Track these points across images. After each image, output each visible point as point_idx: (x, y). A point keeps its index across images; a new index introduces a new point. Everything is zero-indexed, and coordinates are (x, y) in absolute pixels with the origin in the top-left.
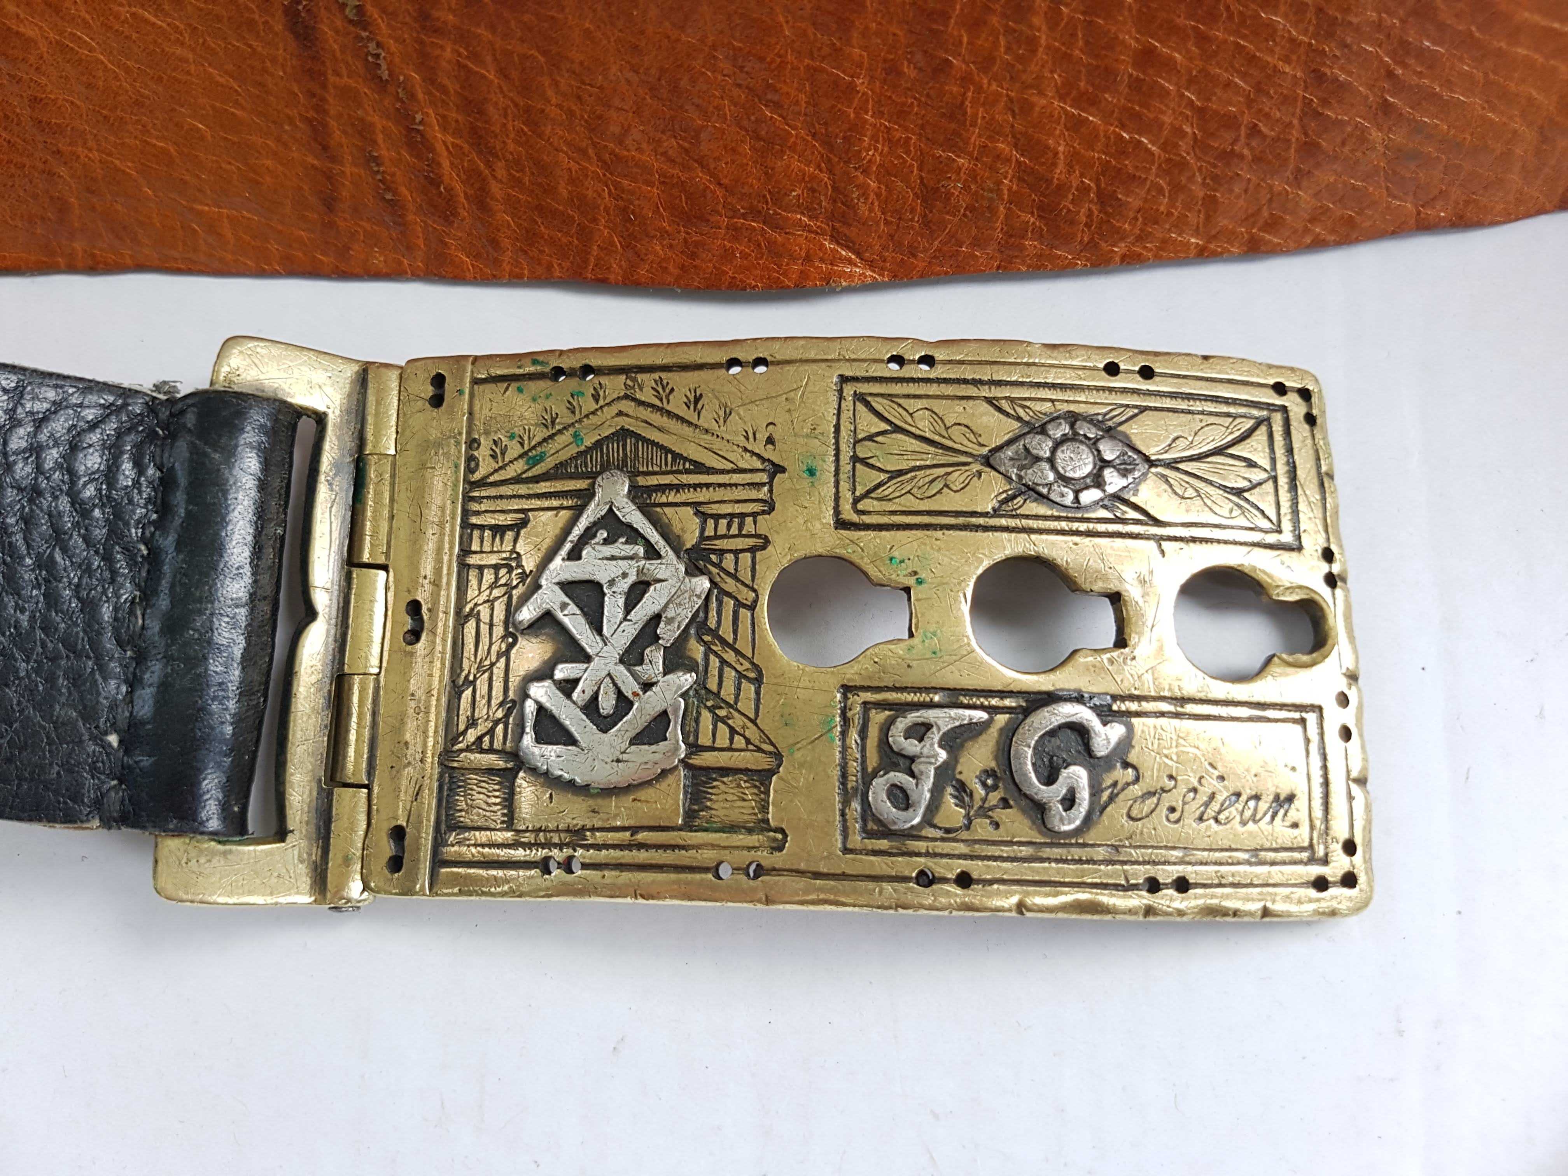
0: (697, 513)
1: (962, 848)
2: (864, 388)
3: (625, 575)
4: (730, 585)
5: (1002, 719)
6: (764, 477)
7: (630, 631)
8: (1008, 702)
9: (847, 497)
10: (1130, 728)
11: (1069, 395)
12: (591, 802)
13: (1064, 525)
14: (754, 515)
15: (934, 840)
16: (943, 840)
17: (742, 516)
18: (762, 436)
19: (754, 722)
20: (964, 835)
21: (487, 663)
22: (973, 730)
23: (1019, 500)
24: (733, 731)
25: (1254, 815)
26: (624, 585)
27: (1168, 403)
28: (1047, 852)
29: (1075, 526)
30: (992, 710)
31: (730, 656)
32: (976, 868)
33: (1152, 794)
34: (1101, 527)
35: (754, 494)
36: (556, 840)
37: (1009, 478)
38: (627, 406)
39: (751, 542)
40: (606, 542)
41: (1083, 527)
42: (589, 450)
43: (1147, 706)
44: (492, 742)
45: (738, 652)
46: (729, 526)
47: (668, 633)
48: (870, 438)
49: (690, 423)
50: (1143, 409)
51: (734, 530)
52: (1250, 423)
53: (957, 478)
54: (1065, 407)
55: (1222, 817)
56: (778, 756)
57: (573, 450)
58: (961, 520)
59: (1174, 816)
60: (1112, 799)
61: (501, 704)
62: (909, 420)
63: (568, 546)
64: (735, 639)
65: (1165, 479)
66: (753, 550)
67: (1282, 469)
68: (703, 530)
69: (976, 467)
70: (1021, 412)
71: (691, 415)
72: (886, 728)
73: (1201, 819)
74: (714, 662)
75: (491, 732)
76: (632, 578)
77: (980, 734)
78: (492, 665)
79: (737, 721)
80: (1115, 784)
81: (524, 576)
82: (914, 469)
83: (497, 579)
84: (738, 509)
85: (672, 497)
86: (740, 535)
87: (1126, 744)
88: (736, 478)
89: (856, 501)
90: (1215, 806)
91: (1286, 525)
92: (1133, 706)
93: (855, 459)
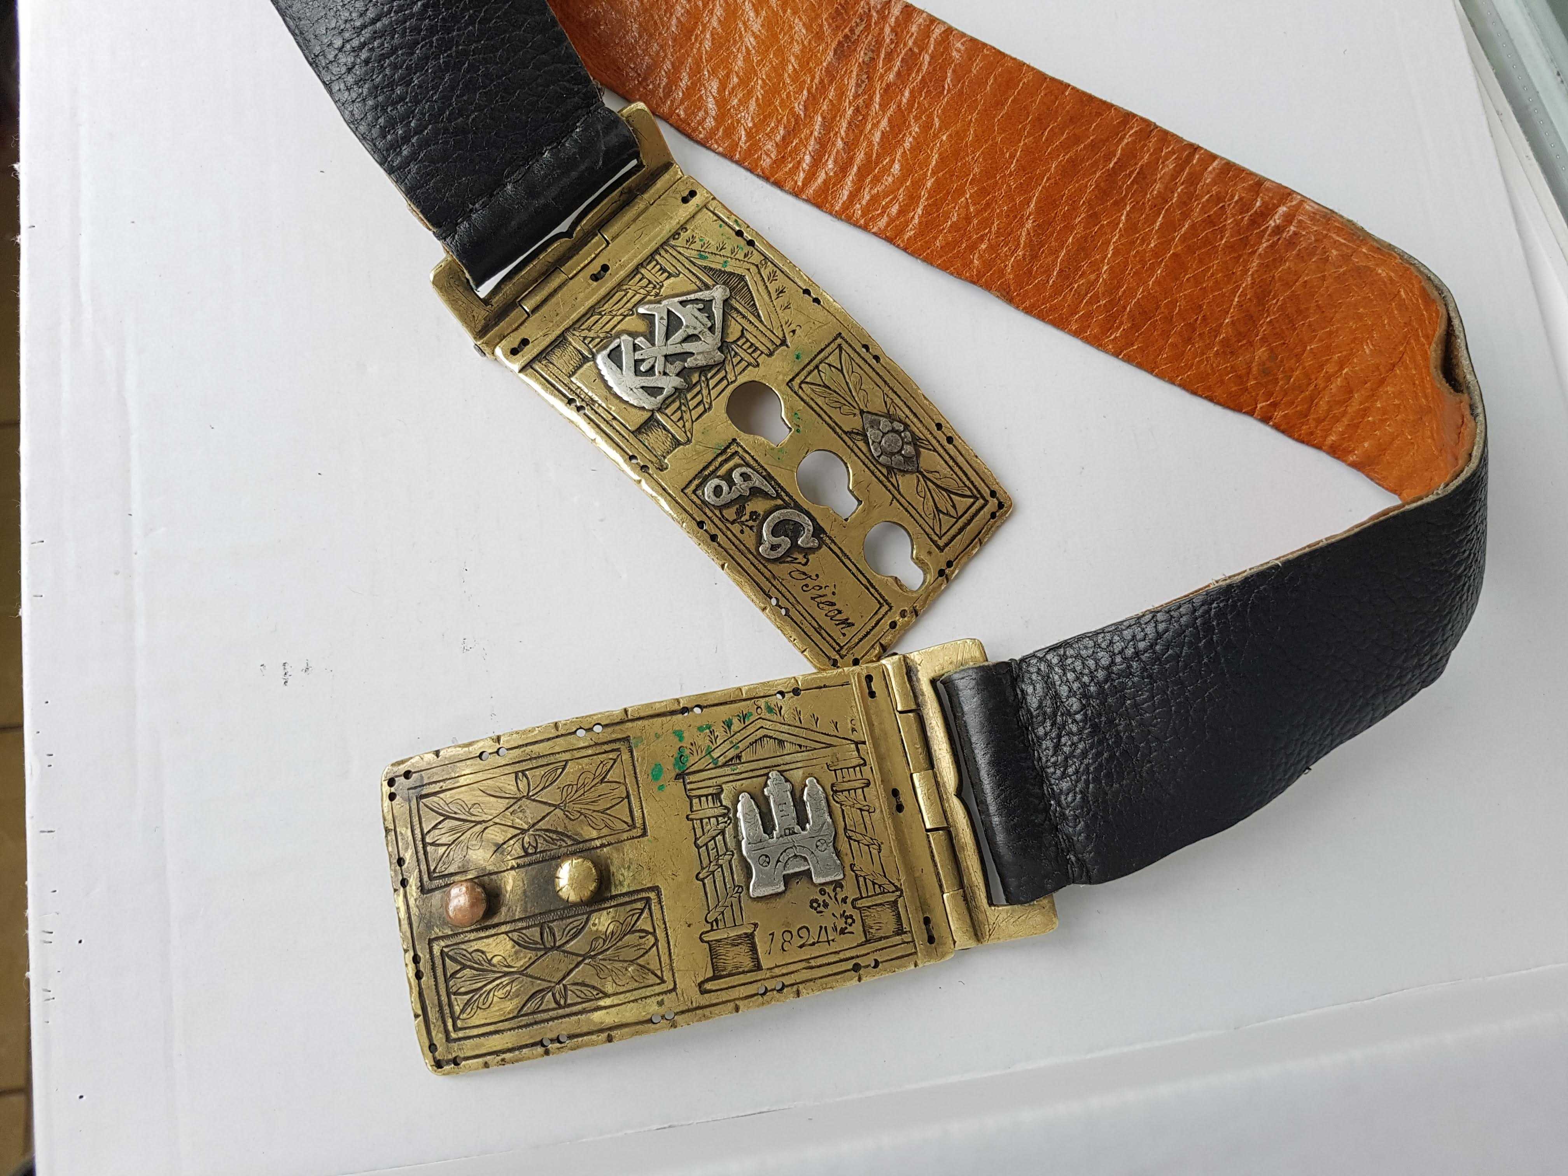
0: (742, 331)
1: (724, 529)
2: (845, 346)
3: (695, 328)
4: (729, 368)
5: (780, 502)
6: (778, 342)
7: (679, 349)
8: (787, 499)
9: (802, 376)
10: (820, 547)
11: (915, 420)
12: (608, 395)
13: (867, 461)
14: (762, 353)
15: (717, 516)
16: (720, 519)
17: (757, 349)
18: (793, 327)
19: (693, 422)
20: (729, 525)
21: (614, 313)
22: (766, 495)
23: (860, 437)
24: (681, 418)
25: (834, 616)
26: (691, 331)
27: (947, 457)
28: (750, 556)
29: (870, 465)
30: (779, 496)
31: (705, 392)
32: (721, 538)
33: (804, 574)
34: (878, 474)
35: (769, 345)
36: (582, 396)
37: (864, 428)
38: (753, 269)
39: (752, 361)
40: (699, 310)
41: (872, 468)
42: (725, 272)
43: (833, 546)
44: (590, 342)
45: (709, 393)
46: (750, 347)
47: (690, 362)
48: (830, 365)
49: (771, 297)
50: (935, 450)
51: (750, 351)
52: (969, 493)
53: (846, 409)
54: (909, 423)
55: (821, 605)
56: (689, 441)
57: (719, 267)
58: (833, 424)
59: (805, 588)
60: (791, 562)
61: (607, 332)
62: (850, 372)
63: (684, 298)
64: (713, 388)
65: (919, 481)
66: (749, 364)
67: (963, 520)
68: (738, 339)
69: (857, 412)
70: (892, 409)
71: (774, 296)
72: (737, 466)
73: (813, 598)
74: (698, 388)
75: (593, 339)
76: (696, 332)
77: (768, 499)
78: (616, 315)
79: (686, 416)
80: (796, 559)
81: (657, 295)
82: (835, 392)
83: (646, 286)
84: (758, 345)
85: (739, 318)
86: (750, 354)
87: (812, 550)
88: (768, 333)
89: (802, 382)
90: (823, 599)
91: (945, 539)
92: (828, 541)
93: (817, 367)
